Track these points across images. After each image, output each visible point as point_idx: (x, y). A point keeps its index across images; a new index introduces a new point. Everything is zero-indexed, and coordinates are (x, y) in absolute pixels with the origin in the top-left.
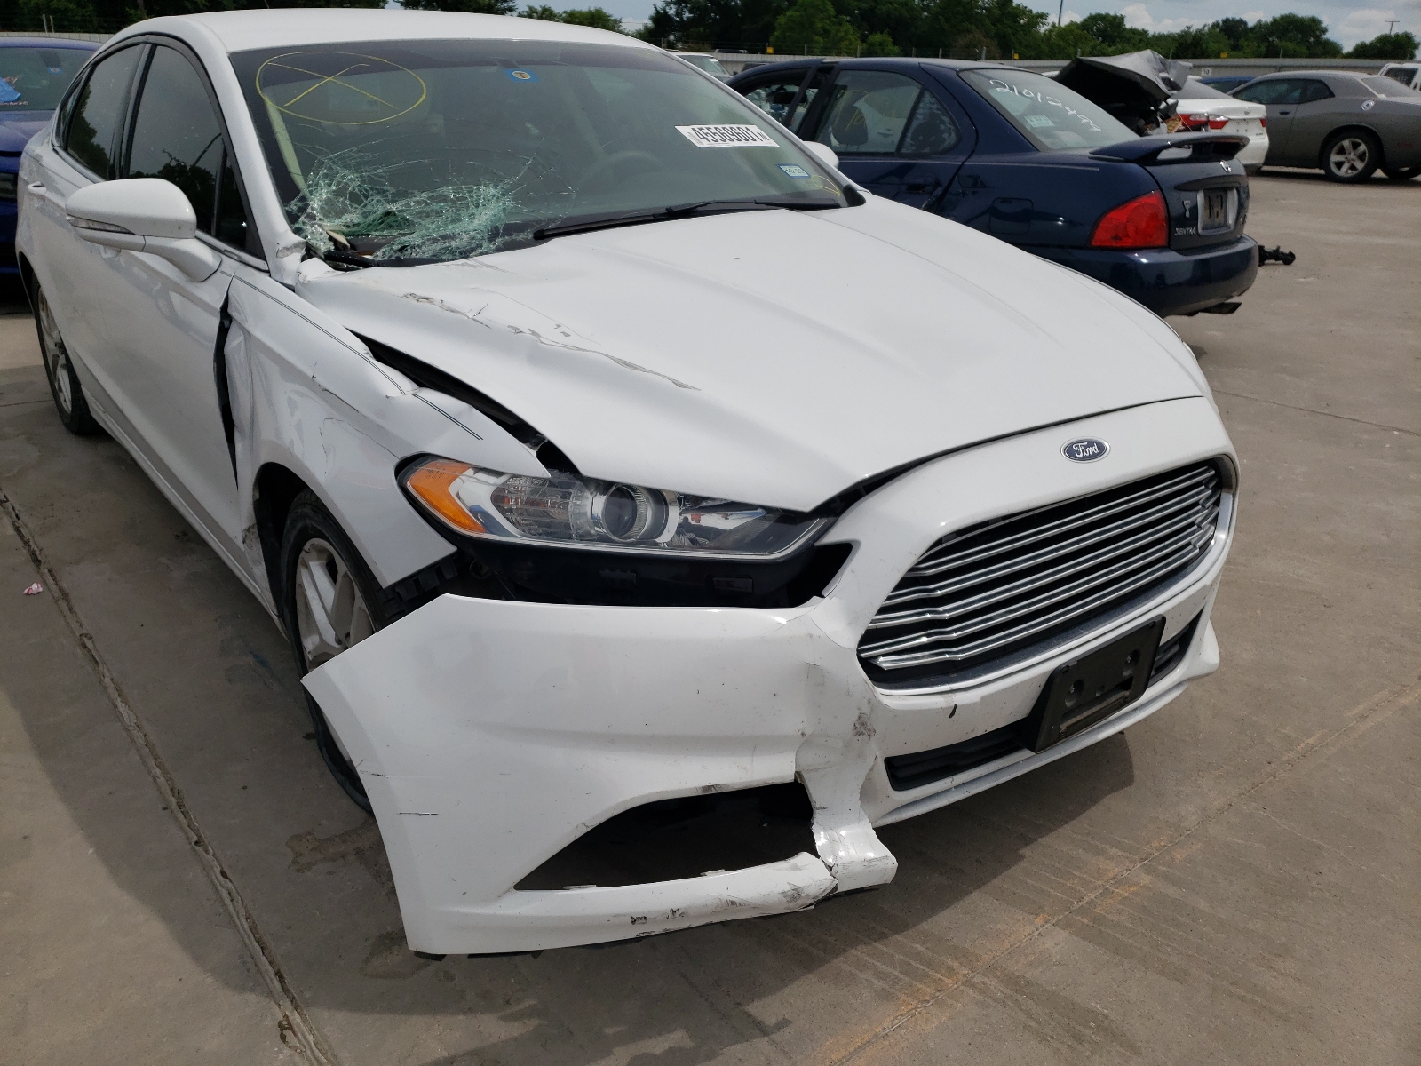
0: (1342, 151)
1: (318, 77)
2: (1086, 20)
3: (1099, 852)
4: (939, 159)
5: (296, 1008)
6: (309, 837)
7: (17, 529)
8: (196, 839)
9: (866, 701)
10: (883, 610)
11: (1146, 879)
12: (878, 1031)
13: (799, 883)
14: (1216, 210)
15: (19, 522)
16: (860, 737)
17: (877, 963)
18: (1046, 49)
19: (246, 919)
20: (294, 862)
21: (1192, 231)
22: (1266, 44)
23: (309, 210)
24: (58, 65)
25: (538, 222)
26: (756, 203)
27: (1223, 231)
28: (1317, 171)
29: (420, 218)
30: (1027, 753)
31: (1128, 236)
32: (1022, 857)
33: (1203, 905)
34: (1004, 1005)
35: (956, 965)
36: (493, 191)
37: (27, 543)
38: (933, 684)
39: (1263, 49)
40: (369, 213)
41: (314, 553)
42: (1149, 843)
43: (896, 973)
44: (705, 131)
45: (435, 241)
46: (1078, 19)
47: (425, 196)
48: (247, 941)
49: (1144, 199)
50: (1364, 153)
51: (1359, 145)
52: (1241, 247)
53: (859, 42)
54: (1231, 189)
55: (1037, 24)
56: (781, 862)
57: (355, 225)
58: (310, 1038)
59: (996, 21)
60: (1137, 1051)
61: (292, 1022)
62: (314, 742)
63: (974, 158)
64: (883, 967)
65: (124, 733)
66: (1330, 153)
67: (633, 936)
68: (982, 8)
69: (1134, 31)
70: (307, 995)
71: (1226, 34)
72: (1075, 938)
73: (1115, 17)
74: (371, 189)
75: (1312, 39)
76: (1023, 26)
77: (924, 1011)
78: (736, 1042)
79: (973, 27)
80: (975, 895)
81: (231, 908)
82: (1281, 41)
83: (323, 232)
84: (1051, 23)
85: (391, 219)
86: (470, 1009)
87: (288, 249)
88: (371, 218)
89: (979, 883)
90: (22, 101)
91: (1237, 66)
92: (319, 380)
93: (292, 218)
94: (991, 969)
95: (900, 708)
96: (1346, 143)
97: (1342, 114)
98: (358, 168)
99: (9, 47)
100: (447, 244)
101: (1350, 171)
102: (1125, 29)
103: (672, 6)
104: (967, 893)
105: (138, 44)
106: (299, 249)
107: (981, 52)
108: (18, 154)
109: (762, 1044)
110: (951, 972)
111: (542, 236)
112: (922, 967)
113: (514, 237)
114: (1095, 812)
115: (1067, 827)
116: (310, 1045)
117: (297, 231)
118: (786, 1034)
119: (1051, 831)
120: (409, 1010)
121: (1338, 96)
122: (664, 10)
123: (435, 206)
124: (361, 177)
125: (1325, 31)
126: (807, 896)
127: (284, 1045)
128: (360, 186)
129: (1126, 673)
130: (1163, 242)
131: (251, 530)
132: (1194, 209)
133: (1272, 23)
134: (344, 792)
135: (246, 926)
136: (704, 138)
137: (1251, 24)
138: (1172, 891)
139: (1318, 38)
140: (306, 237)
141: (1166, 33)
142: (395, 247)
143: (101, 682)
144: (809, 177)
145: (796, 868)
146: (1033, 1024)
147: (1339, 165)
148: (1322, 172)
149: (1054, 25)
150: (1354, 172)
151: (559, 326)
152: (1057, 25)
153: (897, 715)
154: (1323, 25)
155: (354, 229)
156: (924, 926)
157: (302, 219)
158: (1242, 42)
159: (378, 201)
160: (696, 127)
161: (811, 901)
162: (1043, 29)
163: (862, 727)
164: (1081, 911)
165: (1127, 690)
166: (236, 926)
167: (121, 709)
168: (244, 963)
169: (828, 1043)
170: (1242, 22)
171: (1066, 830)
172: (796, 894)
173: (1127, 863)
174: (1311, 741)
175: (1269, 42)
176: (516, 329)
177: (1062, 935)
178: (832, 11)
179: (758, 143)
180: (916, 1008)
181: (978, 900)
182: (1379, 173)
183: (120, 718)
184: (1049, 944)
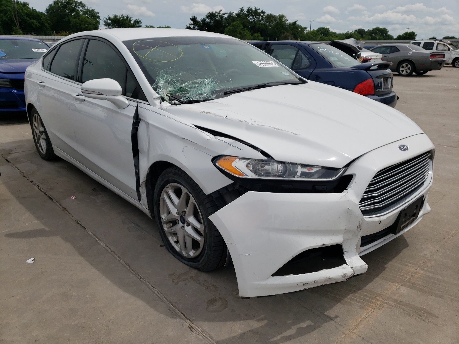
0: (403, 67)
1: (151, 48)
2: (318, 29)
3: (406, 265)
4: (305, 70)
5: (192, 322)
6: (174, 274)
7: (40, 189)
8: (140, 277)
9: (361, 219)
10: (365, 193)
11: (422, 272)
12: (363, 317)
13: (346, 273)
14: (385, 84)
15: (40, 187)
16: (358, 230)
17: (356, 299)
18: (307, 38)
19: (165, 299)
20: (173, 282)
21: (380, 90)
22: (371, 36)
23: (159, 87)
24: (17, 45)
25: (224, 89)
26: (281, 83)
27: (387, 90)
28: (396, 73)
29: (190, 89)
30: (392, 235)
31: (363, 92)
32: (386, 268)
33: (440, 278)
34: (396, 308)
35: (378, 298)
36: (209, 81)
37: (45, 194)
38: (375, 214)
39: (370, 37)
40: (176, 87)
41: (170, 188)
42: (419, 262)
43: (362, 301)
44: (260, 62)
45: (197, 96)
46: (316, 29)
47: (190, 82)
48: (168, 305)
49: (367, 81)
50: (410, 67)
51: (408, 65)
52: (392, 95)
53: (251, 36)
54: (389, 78)
55: (304, 30)
56: (339, 267)
57: (172, 91)
58: (200, 330)
59: (292, 29)
60: (437, 317)
61: (192, 326)
62: (164, 247)
63: (316, 69)
64: (358, 300)
65: (103, 248)
66: (400, 68)
67: (302, 289)
68: (287, 26)
69: (332, 33)
70: (193, 318)
71: (359, 33)
72: (408, 288)
73: (326, 29)
74: (175, 80)
75: (384, 35)
76: (300, 31)
77: (374, 311)
78: (325, 323)
79: (285, 31)
80: (376, 279)
81: (159, 296)
82: (375, 35)
83: (164, 93)
84: (308, 30)
85: (182, 89)
86: (244, 319)
87: (156, 99)
88: (176, 89)
89: (377, 276)
90: (7, 57)
91: (369, 43)
92: (180, 135)
93: (155, 89)
94: (389, 298)
95: (369, 221)
96: (404, 65)
97: (402, 56)
98: (170, 75)
99: (5, 39)
100: (200, 96)
101: (406, 73)
102: (329, 32)
103: (192, 25)
104: (374, 279)
105: (82, 39)
106: (159, 99)
107: (289, 39)
108: (24, 72)
109: (332, 322)
110: (378, 300)
111: (227, 94)
112: (369, 299)
113: (219, 94)
114: (401, 255)
115: (395, 259)
116: (200, 332)
117: (158, 93)
118: (338, 320)
119: (391, 260)
120: (226, 320)
121: (401, 51)
122: (190, 26)
123: (194, 85)
124: (172, 77)
125: (388, 32)
126: (348, 276)
127: (193, 333)
128: (172, 80)
129: (415, 212)
130: (373, 93)
131: (144, 182)
132: (381, 82)
133: (372, 30)
134: (179, 261)
135: (166, 300)
136: (260, 65)
137: (366, 30)
138: (430, 274)
139: (386, 34)
140: (160, 95)
141: (341, 33)
142: (186, 97)
143: (89, 234)
144: (290, 75)
145: (343, 268)
146: (406, 312)
147: (403, 71)
148: (398, 73)
149: (309, 31)
150: (407, 73)
151: (251, 119)
152: (310, 30)
153: (368, 223)
154: (388, 30)
155: (172, 92)
156: (366, 288)
157: (158, 89)
158: (364, 36)
159: (178, 84)
160: (257, 61)
161: (348, 278)
162: (306, 32)
163: (359, 227)
164: (407, 281)
165: (414, 216)
166: (163, 301)
167: (99, 241)
168: (171, 311)
169: (351, 321)
170: (363, 30)
171: (395, 260)
172: (345, 275)
173: (415, 268)
174: (453, 232)
175: (372, 35)
176: (240, 120)
177: (405, 288)
178: (242, 26)
179: (274, 66)
180: (372, 310)
181: (377, 280)
182: (414, 73)
183: (99, 244)
184: (402, 291)
